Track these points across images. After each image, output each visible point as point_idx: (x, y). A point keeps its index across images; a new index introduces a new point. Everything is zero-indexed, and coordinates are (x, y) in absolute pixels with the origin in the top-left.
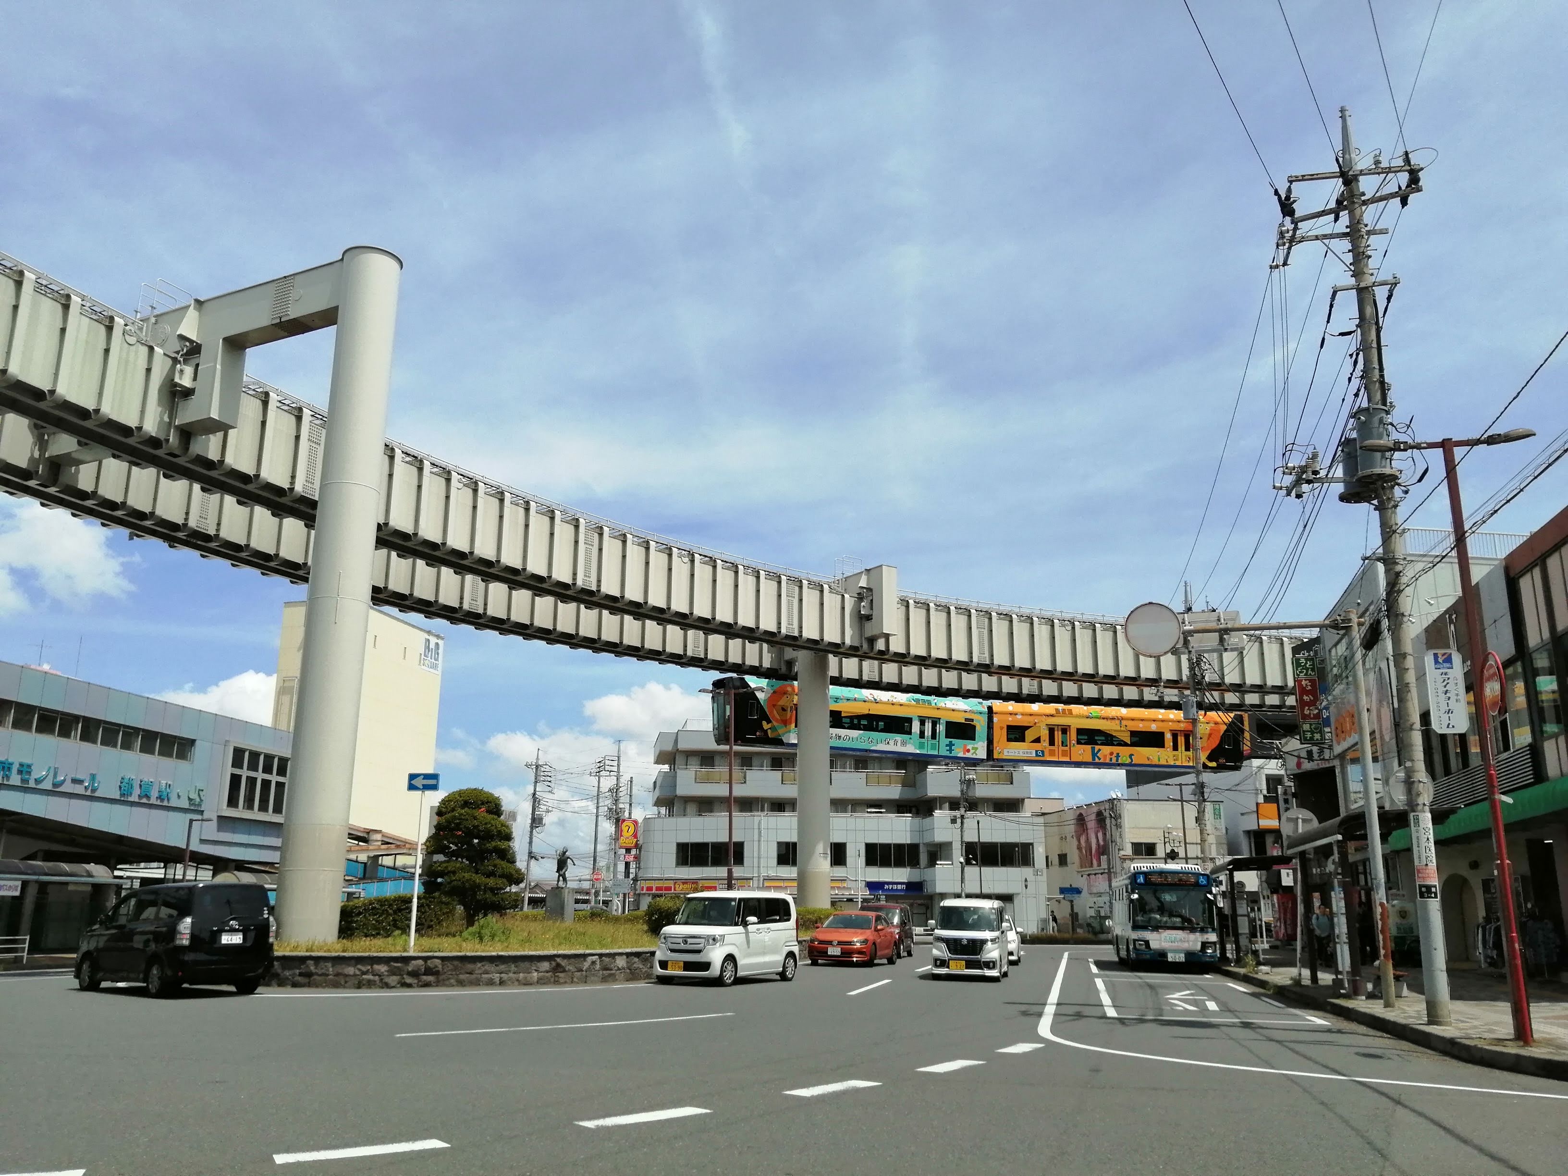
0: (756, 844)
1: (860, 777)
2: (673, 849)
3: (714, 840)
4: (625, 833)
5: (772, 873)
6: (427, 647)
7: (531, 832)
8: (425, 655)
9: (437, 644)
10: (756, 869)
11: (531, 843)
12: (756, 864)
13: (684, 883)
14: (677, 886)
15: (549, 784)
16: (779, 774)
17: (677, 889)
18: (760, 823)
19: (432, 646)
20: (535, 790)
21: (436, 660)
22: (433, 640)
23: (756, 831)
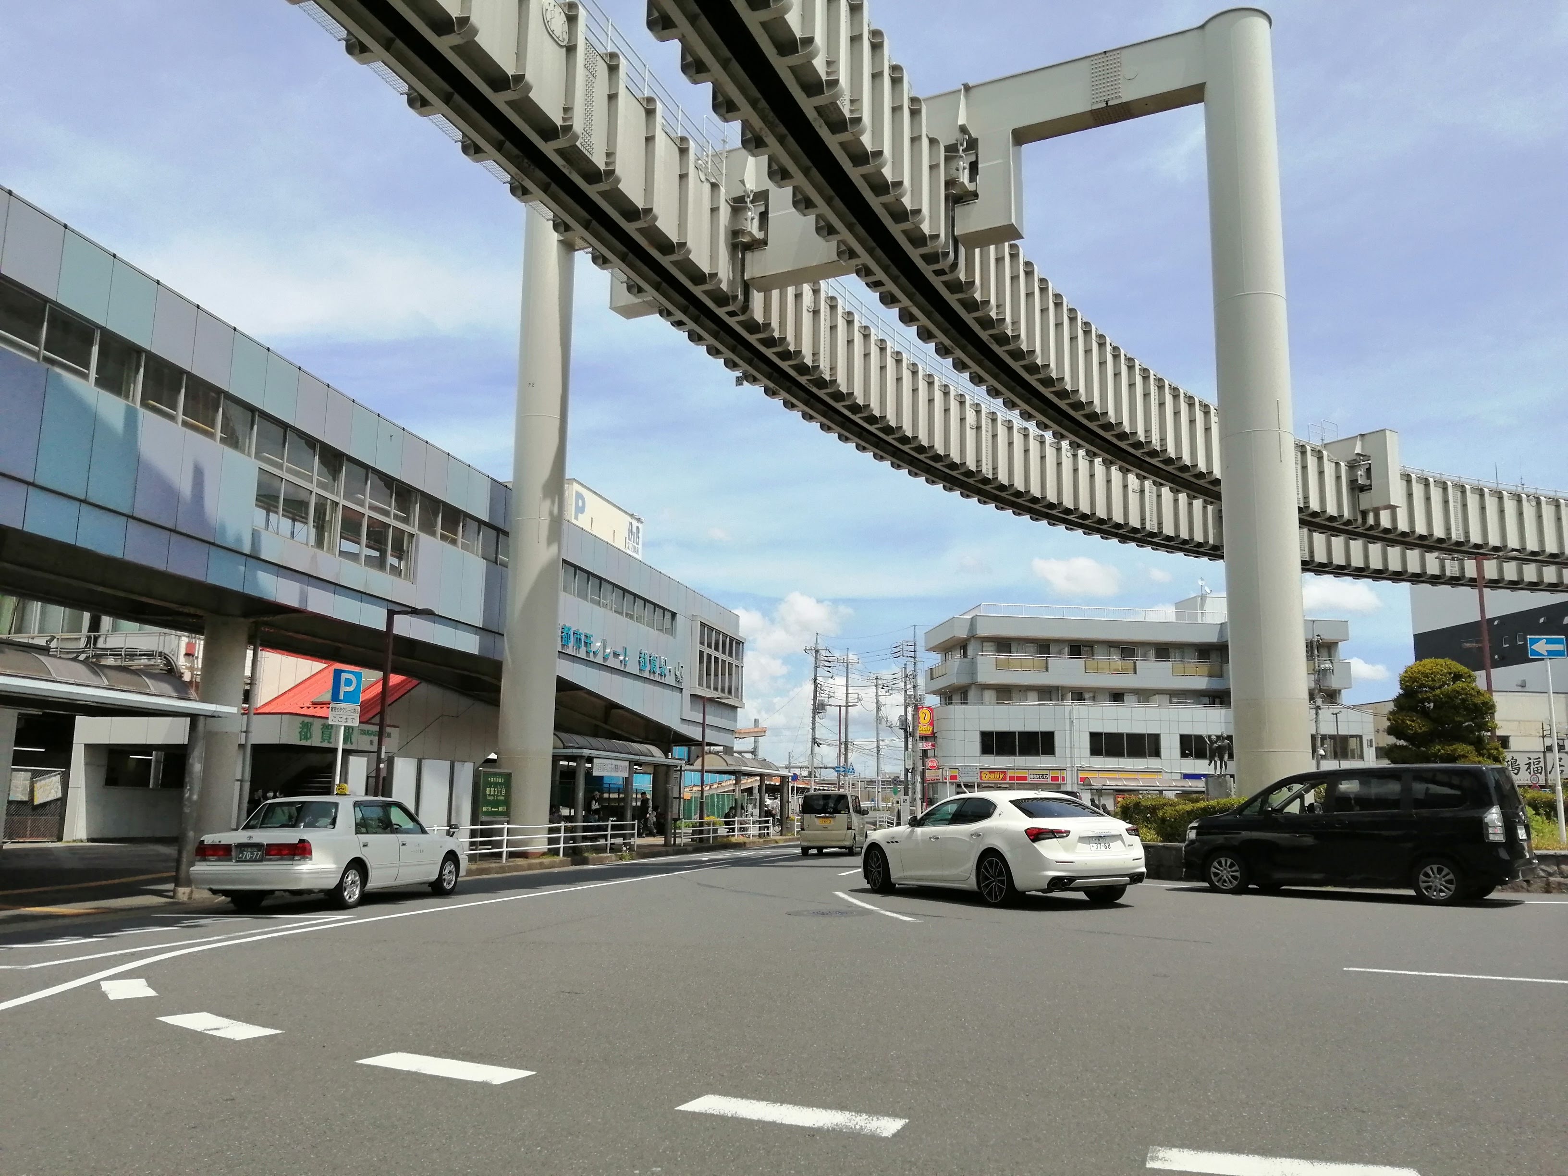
0: (1068, 733)
1: (1165, 666)
2: (977, 738)
3: (1022, 729)
4: (921, 720)
5: (1085, 764)
6: (631, 531)
7: (814, 718)
8: (629, 539)
9: (638, 527)
10: (1068, 760)
11: (814, 729)
12: (1068, 755)
13: (990, 773)
14: (983, 776)
15: (829, 669)
16: (1082, 662)
17: (983, 778)
18: (1070, 712)
19: (634, 530)
20: (815, 676)
21: (638, 544)
22: (635, 524)
23: (1067, 721)
